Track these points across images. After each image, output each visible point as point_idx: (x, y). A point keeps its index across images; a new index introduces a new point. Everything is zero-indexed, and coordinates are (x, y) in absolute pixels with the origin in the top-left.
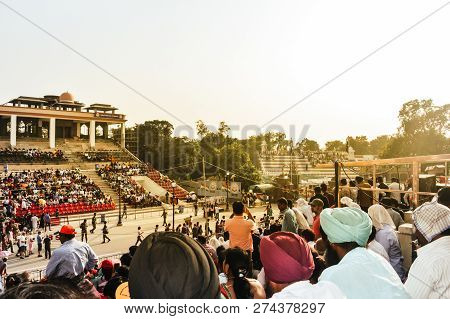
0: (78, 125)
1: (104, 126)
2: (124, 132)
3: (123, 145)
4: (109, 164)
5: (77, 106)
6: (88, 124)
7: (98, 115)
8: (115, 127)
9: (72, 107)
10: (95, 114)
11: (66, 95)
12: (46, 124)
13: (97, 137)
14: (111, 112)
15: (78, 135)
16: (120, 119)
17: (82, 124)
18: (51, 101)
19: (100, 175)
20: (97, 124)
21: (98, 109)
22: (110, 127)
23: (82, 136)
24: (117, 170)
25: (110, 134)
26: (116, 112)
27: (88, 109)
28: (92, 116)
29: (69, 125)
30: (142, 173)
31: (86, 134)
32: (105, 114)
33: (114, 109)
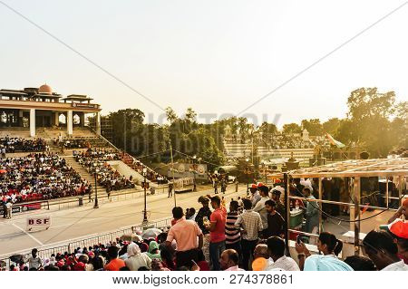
0: (57, 115)
1: (81, 115)
2: (99, 120)
3: (99, 132)
4: (86, 150)
5: (55, 97)
6: (66, 114)
7: (74, 105)
8: (91, 115)
9: (51, 98)
10: (72, 104)
11: (45, 88)
12: (27, 114)
13: (74, 125)
14: (86, 102)
15: (57, 124)
16: (96, 108)
17: (60, 114)
18: (30, 93)
19: (77, 161)
20: (74, 113)
21: (75, 99)
22: (86, 116)
23: (61, 124)
24: (94, 156)
25: (87, 122)
26: (91, 102)
27: (65, 100)
28: (69, 106)
29: (48, 114)
31: (64, 122)
32: (81, 104)
33: (89, 100)
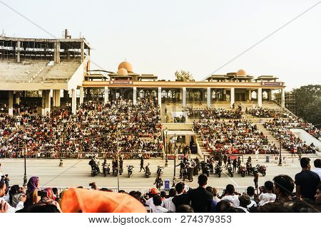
0: (250, 92)
1: (268, 91)
2: (283, 95)
3: (283, 105)
4: (272, 119)
5: (249, 79)
6: (256, 91)
7: (263, 84)
8: (277, 92)
9: (245, 79)
10: (261, 83)
11: (241, 72)
12: (229, 92)
13: (263, 100)
14: (273, 81)
15: (250, 98)
16: (281, 86)
17: (252, 91)
18: (231, 77)
19: (265, 127)
20: (263, 90)
21: (264, 79)
22: (273, 92)
23: (252, 99)
24: (279, 124)
25: (273, 97)
26: (277, 81)
27: (256, 80)
28: (259, 85)
29: (244, 92)
30: (299, 127)
31: (255, 98)
32: (269, 83)
33: (275, 79)
